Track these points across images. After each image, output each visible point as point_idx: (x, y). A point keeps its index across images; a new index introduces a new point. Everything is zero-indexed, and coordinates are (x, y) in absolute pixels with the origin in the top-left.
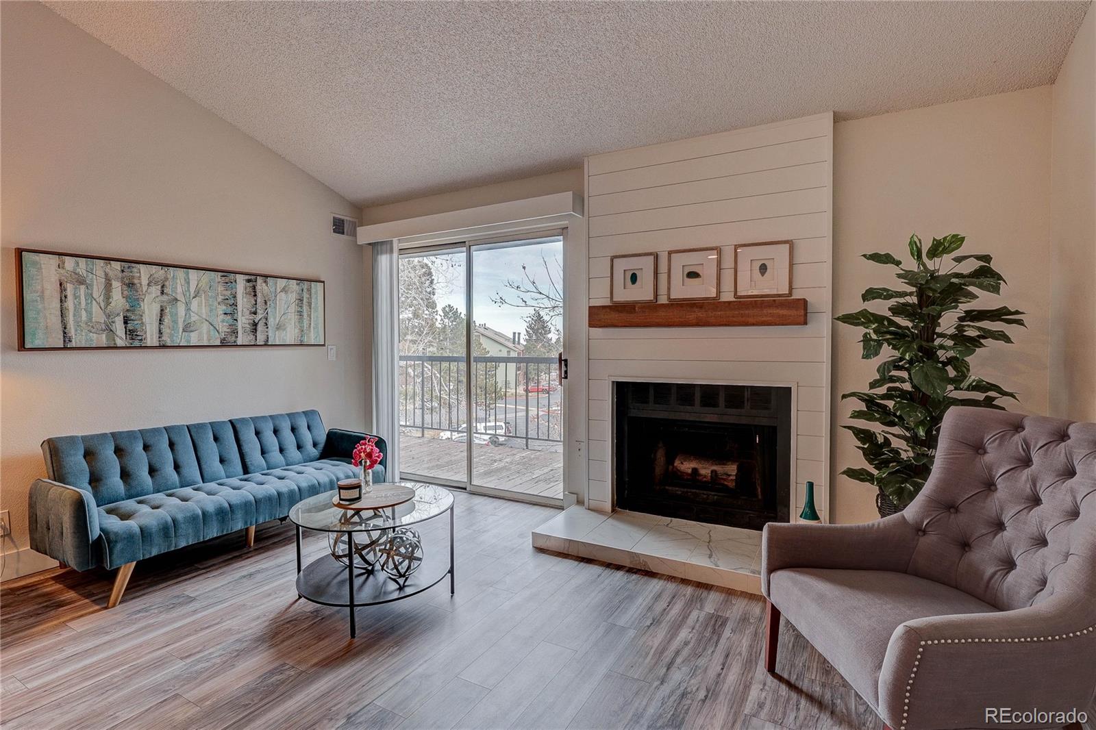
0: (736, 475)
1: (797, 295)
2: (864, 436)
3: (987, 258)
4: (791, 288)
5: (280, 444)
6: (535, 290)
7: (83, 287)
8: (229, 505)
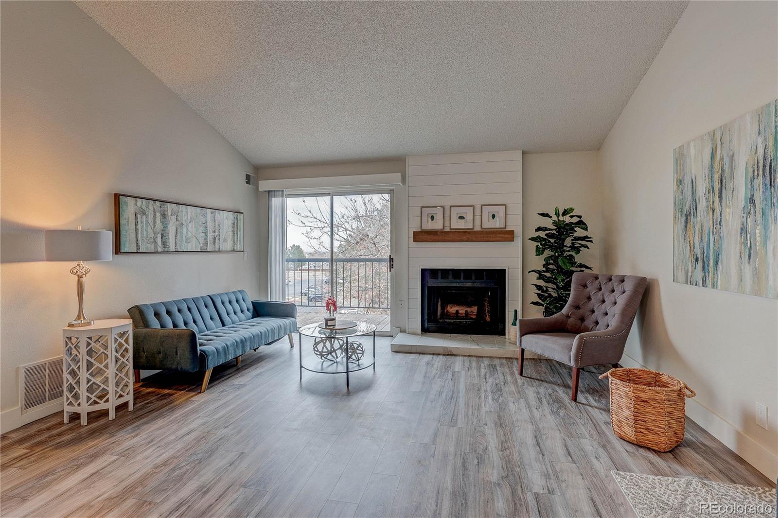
0: (477, 312)
1: (509, 228)
2: (539, 287)
3: (580, 217)
4: (505, 225)
5: (240, 308)
6: (312, 216)
7: (144, 216)
8: (236, 341)
